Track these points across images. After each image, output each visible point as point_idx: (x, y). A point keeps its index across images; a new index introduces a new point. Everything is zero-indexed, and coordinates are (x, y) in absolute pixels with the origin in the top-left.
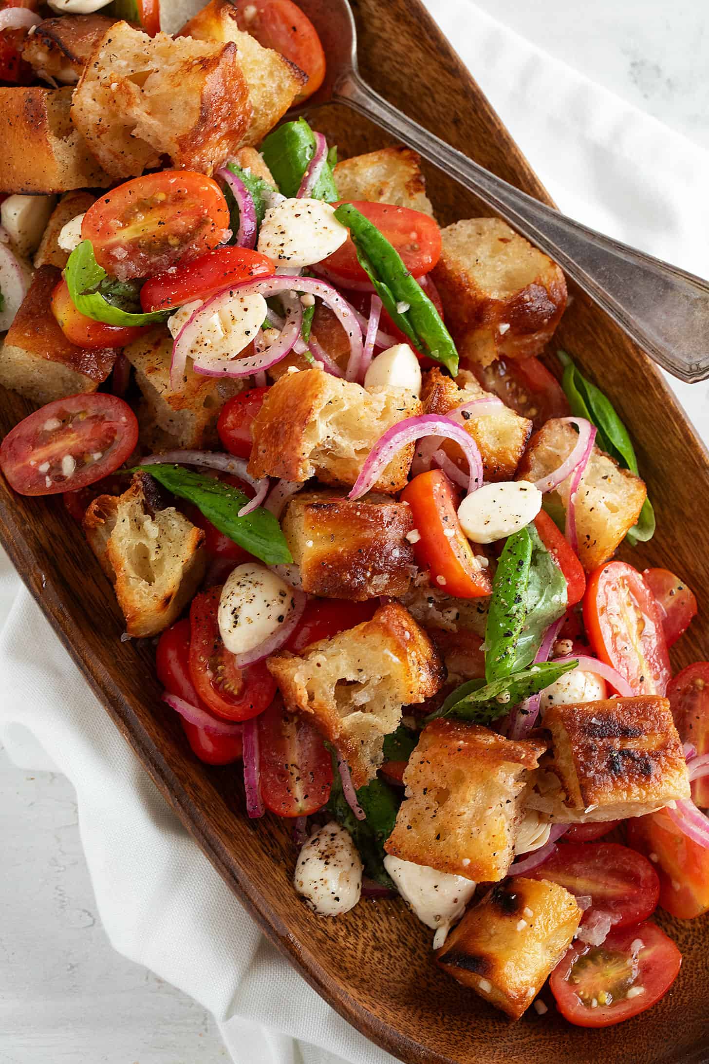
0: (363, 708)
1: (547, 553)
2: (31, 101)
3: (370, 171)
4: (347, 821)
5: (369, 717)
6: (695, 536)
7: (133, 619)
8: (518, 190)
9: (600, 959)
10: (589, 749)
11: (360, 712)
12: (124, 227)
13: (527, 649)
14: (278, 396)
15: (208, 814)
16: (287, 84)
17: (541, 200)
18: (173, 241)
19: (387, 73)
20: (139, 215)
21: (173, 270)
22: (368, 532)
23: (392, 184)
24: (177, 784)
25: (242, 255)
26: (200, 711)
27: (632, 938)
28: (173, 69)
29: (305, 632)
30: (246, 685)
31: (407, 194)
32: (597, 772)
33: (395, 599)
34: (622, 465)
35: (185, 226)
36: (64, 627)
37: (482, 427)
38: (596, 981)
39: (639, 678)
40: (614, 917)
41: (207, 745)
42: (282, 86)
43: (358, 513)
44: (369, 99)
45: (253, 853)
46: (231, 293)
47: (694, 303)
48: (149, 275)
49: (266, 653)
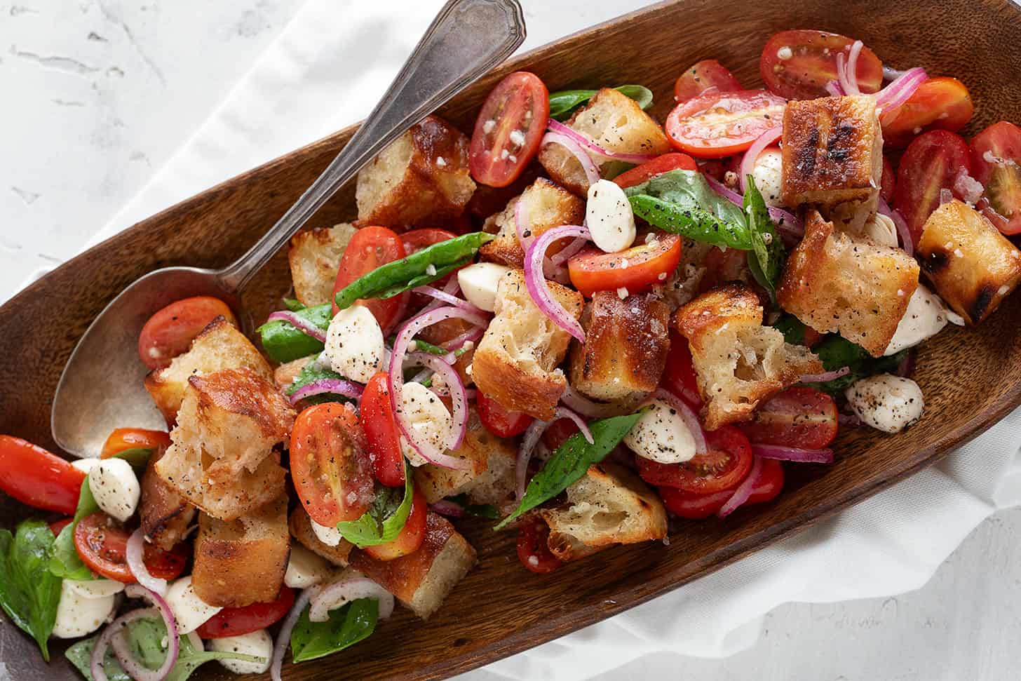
0: (760, 358)
1: (650, 182)
2: (212, 552)
3: (307, 273)
4: (847, 381)
5: (768, 355)
6: (654, 51)
7: (654, 535)
8: (340, 154)
9: (994, 189)
10: (823, 177)
11: (763, 362)
12: (330, 491)
13: (727, 209)
14: (490, 387)
15: (825, 497)
16: (224, 334)
17: (351, 136)
18: (348, 452)
19: (222, 244)
20: (323, 477)
21: (372, 457)
22: (614, 331)
23: (319, 256)
24: (796, 518)
25: (368, 397)
26: (738, 491)
27: (981, 160)
28: (204, 431)
29: (687, 393)
30: (723, 449)
31: (329, 244)
32: (843, 172)
33: (672, 315)
34: (585, 104)
35: (338, 441)
36: (651, 591)
37: (538, 220)
38: (1013, 197)
39: (765, 119)
40: (962, 172)
41: (767, 488)
42: (225, 339)
43: (598, 336)
44: (244, 266)
45: (861, 464)
46: (399, 411)
47: (460, 22)
48: (372, 476)
49: (699, 429)
